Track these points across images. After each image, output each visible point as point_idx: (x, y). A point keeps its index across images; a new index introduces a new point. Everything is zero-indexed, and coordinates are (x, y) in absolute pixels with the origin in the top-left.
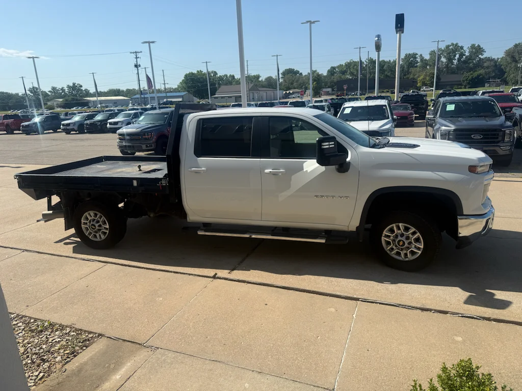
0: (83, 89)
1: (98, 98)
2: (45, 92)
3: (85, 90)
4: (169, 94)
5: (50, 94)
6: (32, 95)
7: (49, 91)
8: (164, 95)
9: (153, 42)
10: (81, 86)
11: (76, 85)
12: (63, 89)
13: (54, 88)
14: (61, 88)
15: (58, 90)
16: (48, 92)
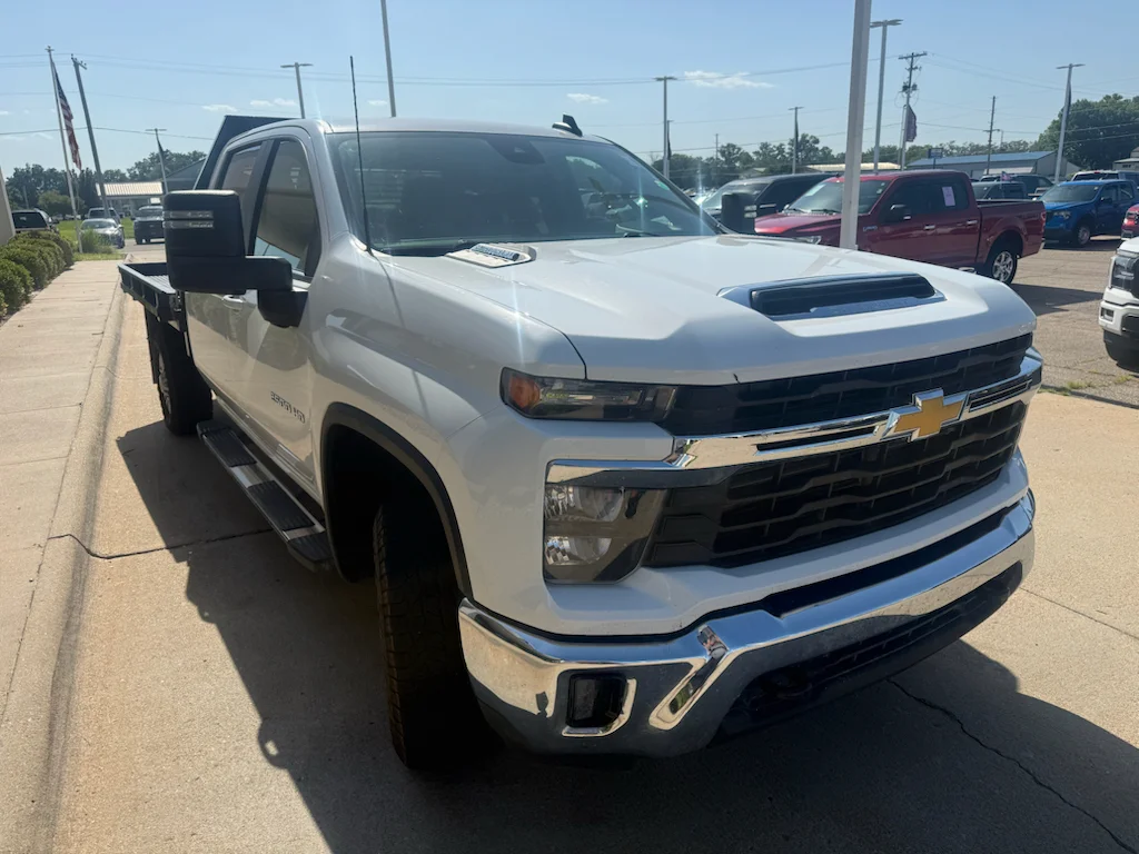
0: (820, 148)
1: (879, 164)
2: (747, 154)
3: (823, 150)
4: (994, 158)
5: (755, 158)
6: (723, 159)
7: (756, 153)
8: (984, 159)
9: (894, 23)
10: (817, 141)
11: (808, 138)
12: (780, 149)
13: (765, 146)
14: (777, 144)
15: (772, 151)
16: (751, 154)
